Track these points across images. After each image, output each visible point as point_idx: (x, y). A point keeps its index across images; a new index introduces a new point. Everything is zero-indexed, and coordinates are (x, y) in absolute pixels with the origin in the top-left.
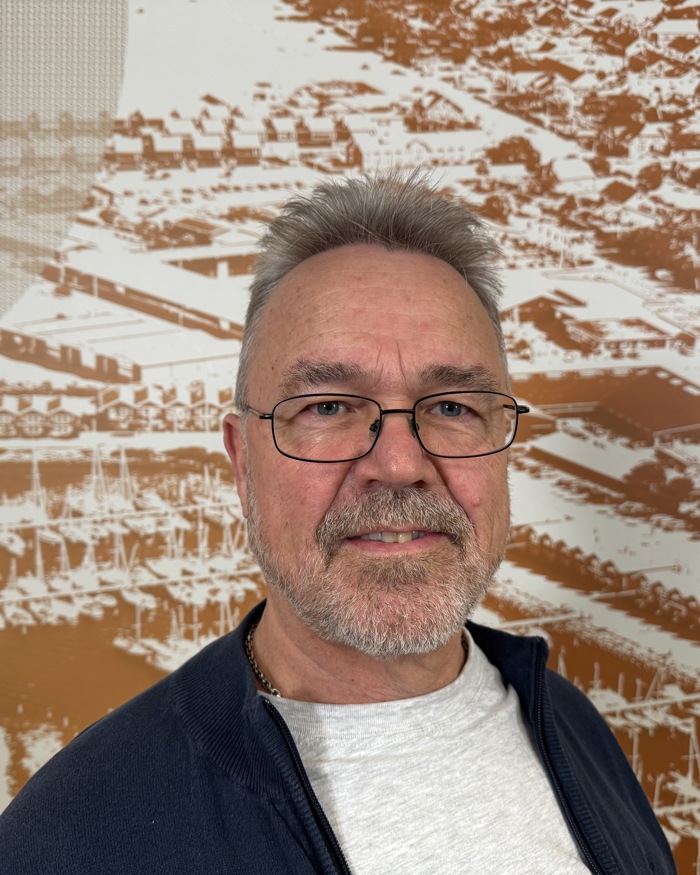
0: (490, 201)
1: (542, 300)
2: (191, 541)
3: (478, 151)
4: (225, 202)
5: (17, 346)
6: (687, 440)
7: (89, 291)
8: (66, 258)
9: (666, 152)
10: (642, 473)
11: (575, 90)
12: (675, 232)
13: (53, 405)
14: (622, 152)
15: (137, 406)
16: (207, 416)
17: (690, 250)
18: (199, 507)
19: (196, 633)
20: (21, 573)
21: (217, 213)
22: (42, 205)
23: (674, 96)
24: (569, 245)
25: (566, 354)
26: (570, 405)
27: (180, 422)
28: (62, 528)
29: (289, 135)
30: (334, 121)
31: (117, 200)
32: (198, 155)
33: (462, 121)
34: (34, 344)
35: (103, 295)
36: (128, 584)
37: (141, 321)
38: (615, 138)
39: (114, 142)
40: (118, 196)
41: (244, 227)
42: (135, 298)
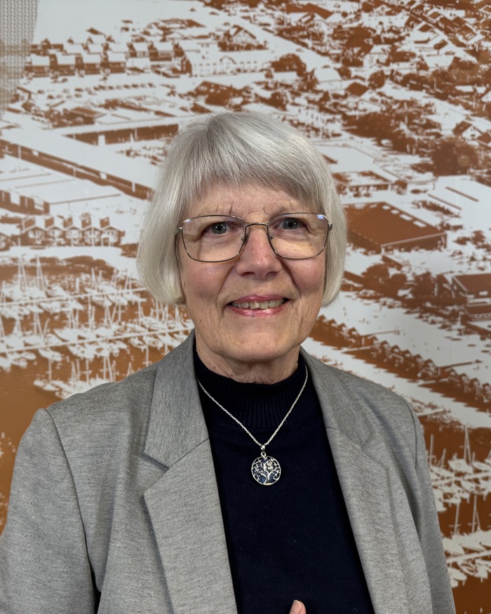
0: (274, 95)
2: (83, 318)
3: (266, 63)
4: (103, 96)
6: (403, 249)
7: (16, 155)
8: (1, 134)
9: (387, 64)
10: (373, 271)
11: (328, 24)
12: (394, 115)
14: (359, 64)
15: (47, 229)
16: (93, 236)
17: (403, 127)
18: (88, 295)
19: (88, 377)
21: (97, 104)
23: (392, 27)
24: (326, 124)
27: (75, 240)
29: (144, 53)
30: (173, 44)
31: (33, 96)
32: (85, 67)
33: (256, 44)
35: (24, 158)
36: (43, 345)
37: (49, 174)
38: (354, 55)
39: (31, 59)
40: (34, 94)
41: (115, 112)
42: (45, 159)
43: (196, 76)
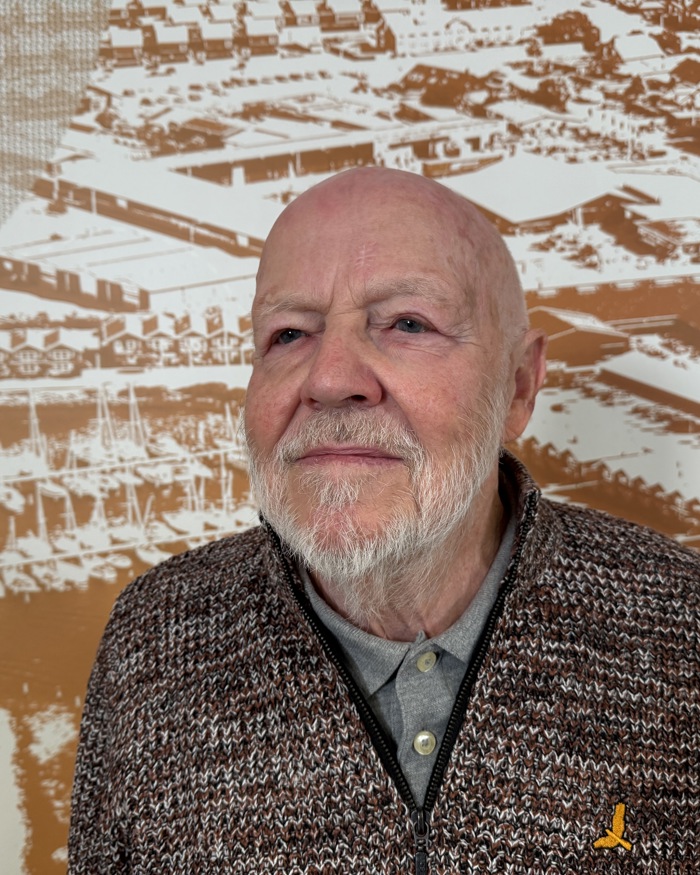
0: (543, 86)
1: (608, 197)
2: (213, 491)
3: (528, 28)
4: (238, 98)
5: (8, 273)
7: (87, 207)
8: (59, 170)
13: (50, 340)
14: (694, 26)
15: (146, 338)
16: (226, 347)
18: (221, 452)
20: (21, 533)
21: (229, 111)
22: (30, 111)
24: (638, 135)
25: (639, 260)
26: (645, 320)
27: (195, 354)
28: (66, 480)
29: (310, 18)
31: (115, 101)
32: (206, 45)
34: (26, 270)
35: (102, 211)
36: (144, 542)
37: (147, 239)
38: (685, 9)
39: (110, 35)
40: (116, 97)
41: (260, 125)
42: (140, 212)
43: (403, 55)
